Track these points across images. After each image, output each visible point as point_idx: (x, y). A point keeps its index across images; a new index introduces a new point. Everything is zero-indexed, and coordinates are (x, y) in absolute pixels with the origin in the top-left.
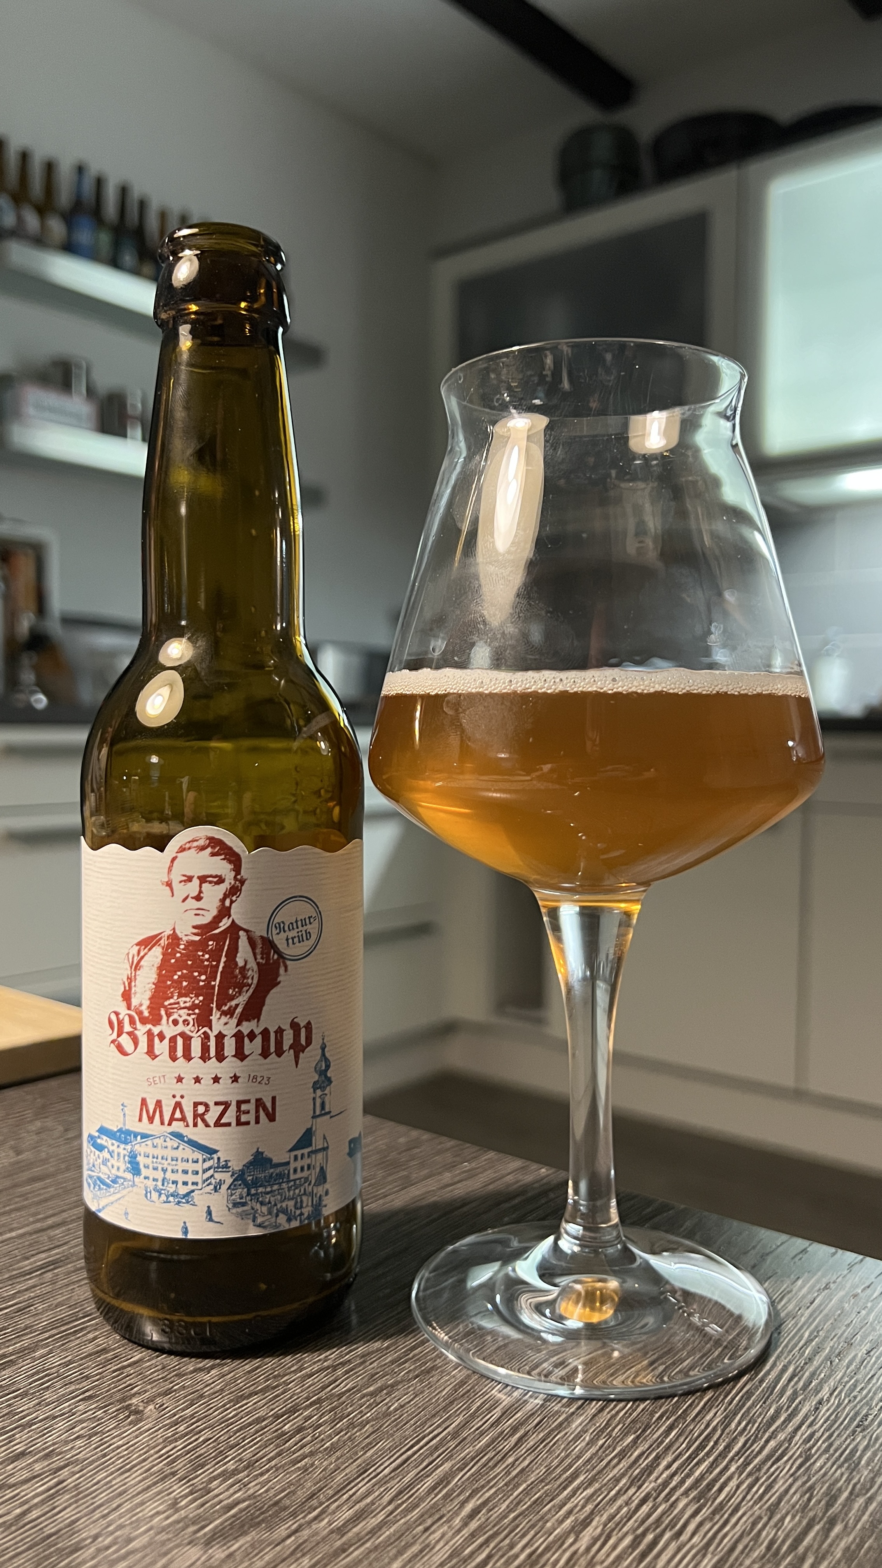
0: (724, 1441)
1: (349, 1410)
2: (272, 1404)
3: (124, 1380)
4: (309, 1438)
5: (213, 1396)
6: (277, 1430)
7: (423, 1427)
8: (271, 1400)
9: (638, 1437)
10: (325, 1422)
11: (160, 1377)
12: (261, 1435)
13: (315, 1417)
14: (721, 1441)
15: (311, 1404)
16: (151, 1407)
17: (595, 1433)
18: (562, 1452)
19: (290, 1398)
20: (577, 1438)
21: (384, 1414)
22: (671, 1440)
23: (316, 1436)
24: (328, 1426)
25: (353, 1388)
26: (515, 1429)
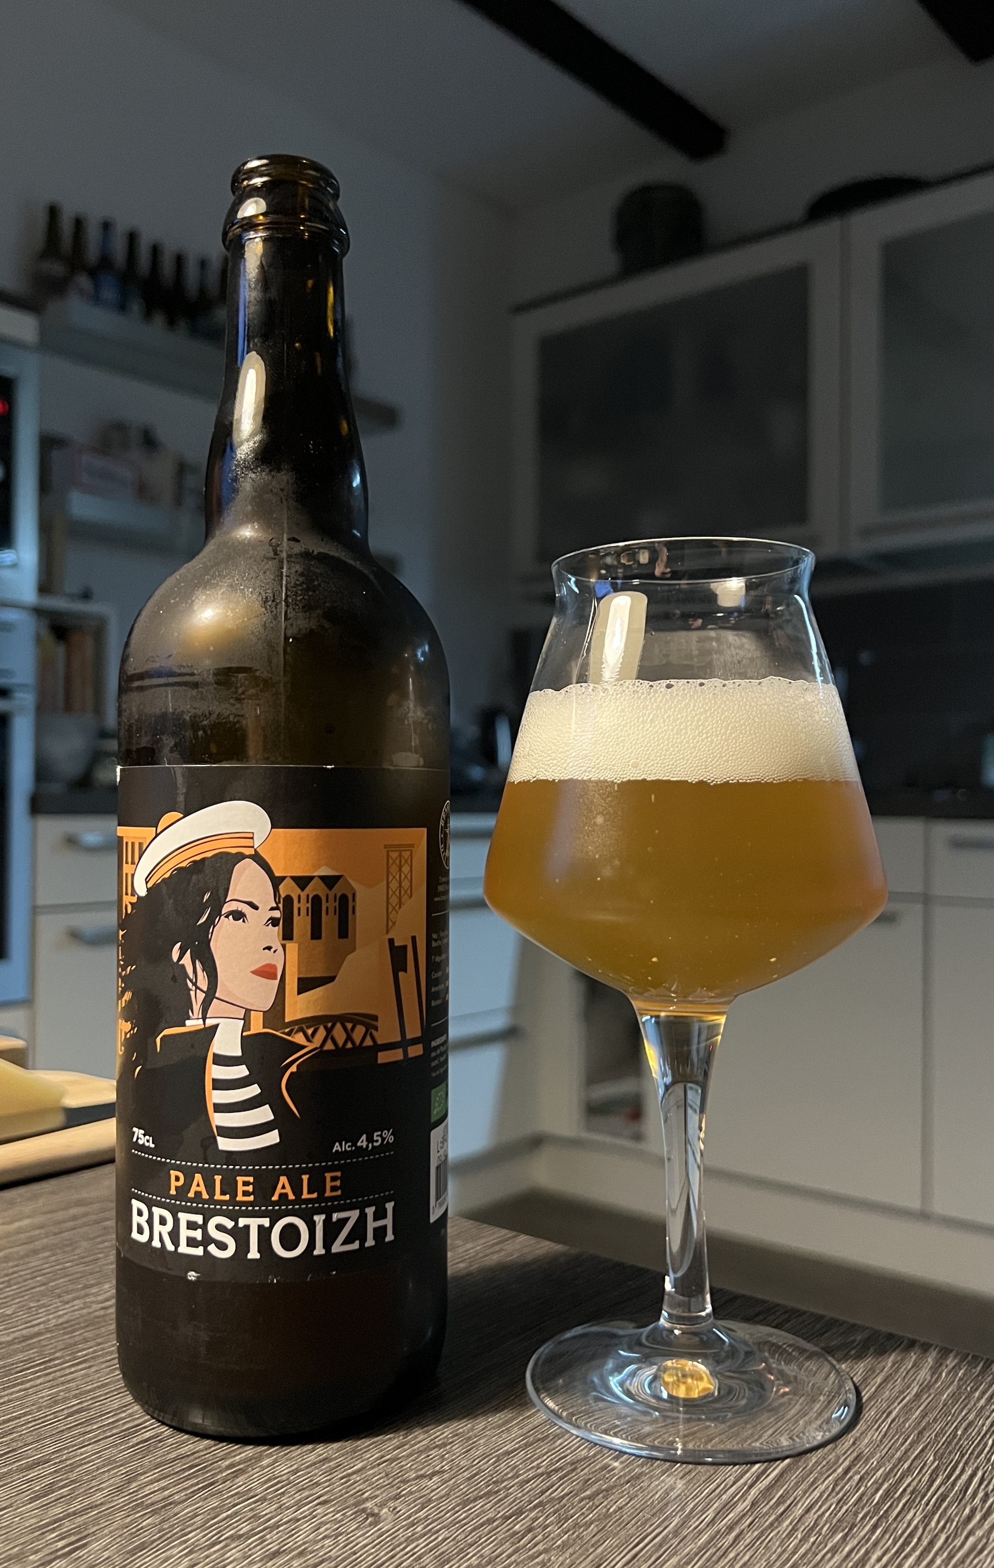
0: (926, 1537)
1: (572, 1511)
2: (498, 1507)
3: (353, 1486)
4: (540, 1537)
5: (441, 1500)
6: (509, 1530)
8: (496, 1503)
9: (846, 1535)
10: (552, 1523)
11: (386, 1483)
12: (495, 1535)
13: (541, 1519)
14: (924, 1537)
15: (535, 1507)
16: (385, 1510)
17: (805, 1531)
18: (778, 1547)
19: (514, 1501)
20: (789, 1535)
21: (604, 1516)
22: (878, 1536)
23: (546, 1535)
24: (554, 1527)
25: (571, 1492)
26: (730, 1528)
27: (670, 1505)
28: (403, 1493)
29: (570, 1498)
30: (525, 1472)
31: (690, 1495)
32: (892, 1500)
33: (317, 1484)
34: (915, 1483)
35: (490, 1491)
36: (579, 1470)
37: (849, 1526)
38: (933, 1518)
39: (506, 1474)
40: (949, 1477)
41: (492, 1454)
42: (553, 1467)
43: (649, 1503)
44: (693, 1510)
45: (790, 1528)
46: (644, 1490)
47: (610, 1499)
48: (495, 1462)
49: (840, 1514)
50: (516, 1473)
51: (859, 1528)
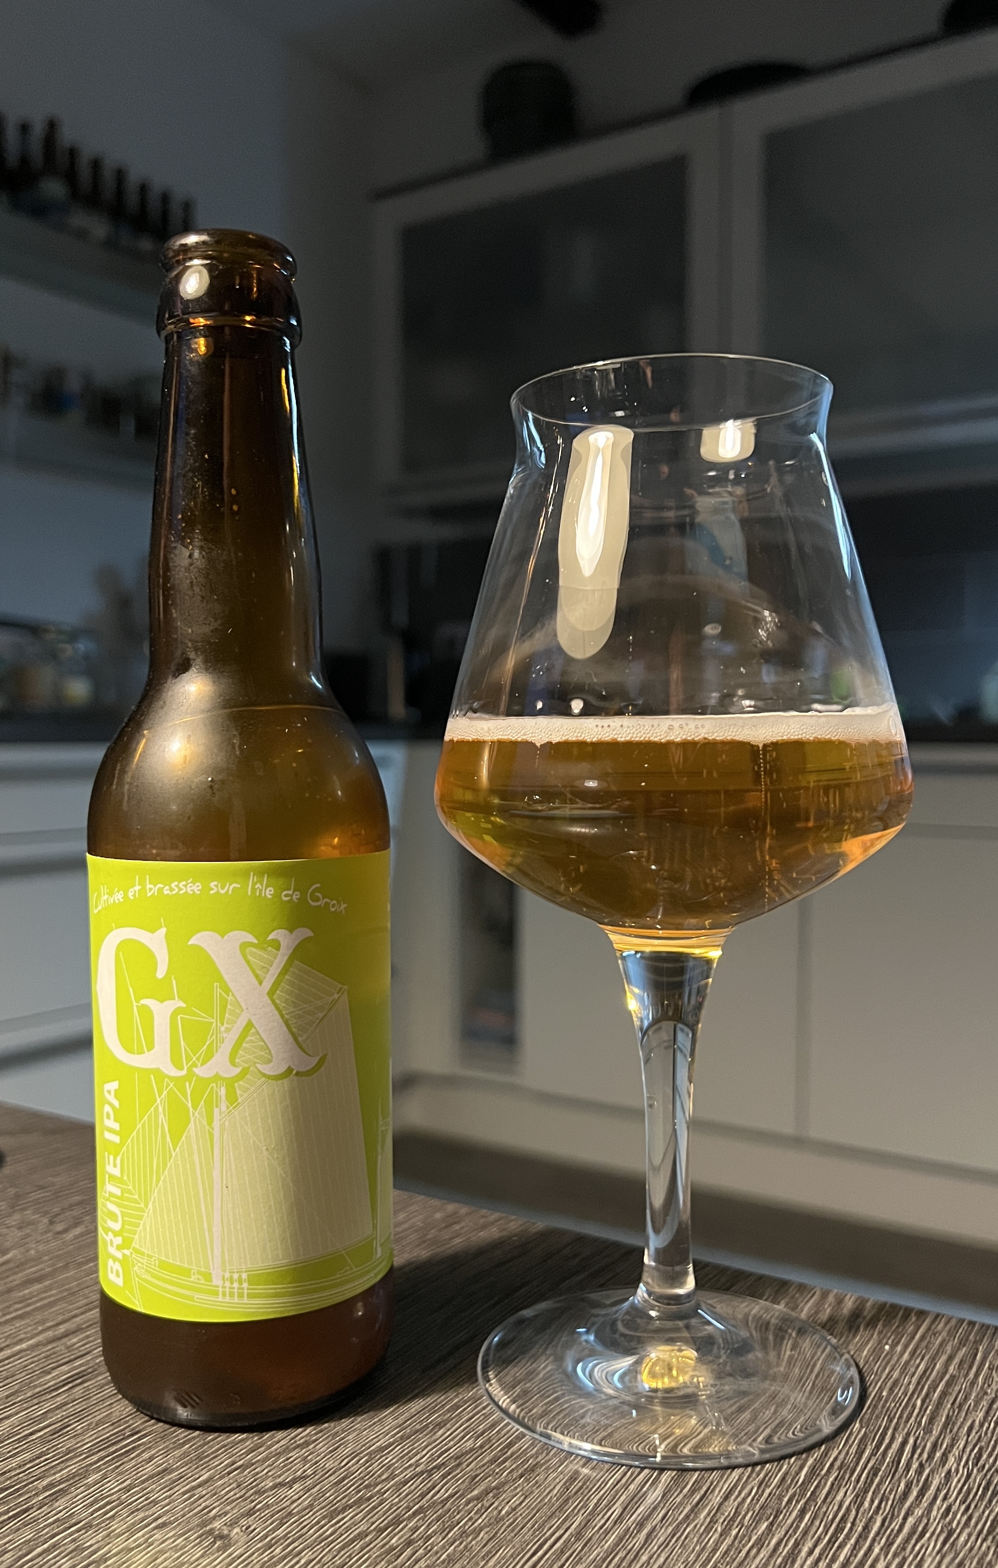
0: (861, 1521)
1: (457, 1517)
3: (199, 1502)
4: (421, 1551)
5: (302, 1515)
6: (383, 1546)
7: (543, 1530)
8: (369, 1512)
9: (772, 1524)
10: (435, 1532)
11: (238, 1496)
12: (369, 1551)
13: (423, 1528)
14: (858, 1521)
15: (415, 1514)
16: (237, 1530)
17: (726, 1523)
18: (696, 1545)
19: (390, 1509)
20: (708, 1529)
21: (496, 1519)
22: (806, 1524)
23: (429, 1548)
24: (438, 1538)
25: (456, 1493)
26: (641, 1525)
27: (571, 1501)
28: (258, 1507)
29: (455, 1501)
30: (402, 1472)
31: (593, 1487)
32: (819, 1478)
33: (155, 1502)
34: (842, 1456)
35: (361, 1498)
36: (464, 1465)
37: (774, 1513)
38: (866, 1497)
39: (379, 1476)
40: (878, 1447)
41: (363, 1451)
42: (434, 1464)
43: (546, 1500)
44: (596, 1505)
45: (708, 1520)
46: (540, 1486)
47: (501, 1498)
48: (367, 1462)
49: (762, 1500)
50: (392, 1474)
51: (785, 1515)
